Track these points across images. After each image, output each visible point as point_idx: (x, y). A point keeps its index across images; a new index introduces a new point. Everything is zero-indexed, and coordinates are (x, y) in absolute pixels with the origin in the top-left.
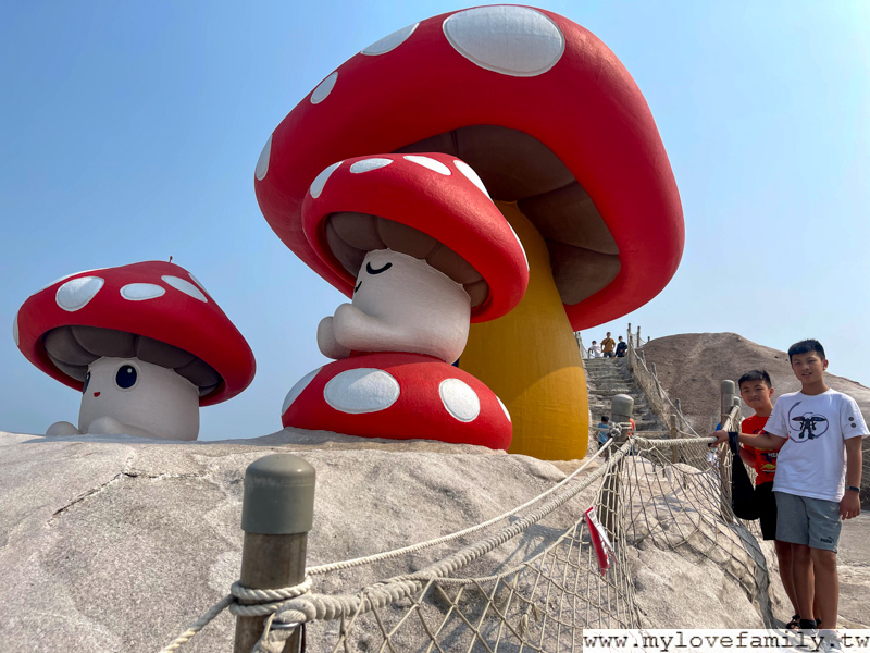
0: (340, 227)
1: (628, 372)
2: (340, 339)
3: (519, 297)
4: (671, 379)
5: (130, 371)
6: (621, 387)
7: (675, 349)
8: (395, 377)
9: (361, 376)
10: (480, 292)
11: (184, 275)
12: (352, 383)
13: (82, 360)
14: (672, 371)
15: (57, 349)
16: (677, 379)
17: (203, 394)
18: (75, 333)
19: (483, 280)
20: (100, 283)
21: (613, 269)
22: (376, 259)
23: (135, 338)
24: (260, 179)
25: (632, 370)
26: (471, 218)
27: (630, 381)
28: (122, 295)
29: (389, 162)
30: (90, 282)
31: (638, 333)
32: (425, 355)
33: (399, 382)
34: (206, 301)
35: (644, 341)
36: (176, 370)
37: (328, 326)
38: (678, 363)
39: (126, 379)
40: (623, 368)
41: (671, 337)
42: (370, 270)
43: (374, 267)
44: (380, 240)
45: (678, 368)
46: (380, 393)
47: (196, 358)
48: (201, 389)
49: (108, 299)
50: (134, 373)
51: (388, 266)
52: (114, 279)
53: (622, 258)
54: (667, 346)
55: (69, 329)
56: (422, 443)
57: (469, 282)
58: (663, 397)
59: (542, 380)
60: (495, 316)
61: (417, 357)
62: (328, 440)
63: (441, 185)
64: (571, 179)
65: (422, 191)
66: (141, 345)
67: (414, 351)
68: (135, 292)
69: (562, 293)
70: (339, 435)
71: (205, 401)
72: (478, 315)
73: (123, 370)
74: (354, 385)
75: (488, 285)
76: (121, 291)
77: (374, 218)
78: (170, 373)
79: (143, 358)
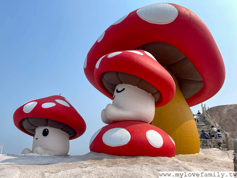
0: (107, 77)
1: (204, 119)
2: (108, 117)
3: (173, 97)
4: (219, 120)
5: (47, 130)
6: (202, 123)
7: (218, 111)
8: (128, 131)
9: (116, 131)
10: (158, 96)
11: (63, 99)
12: (113, 134)
13: (33, 128)
14: (219, 117)
15: (25, 124)
16: (221, 120)
17: (70, 136)
18: (29, 119)
19: (159, 91)
20: (36, 103)
21: (201, 86)
22: (119, 87)
23: (47, 120)
24: (85, 68)
25: (205, 118)
26: (152, 69)
27: (205, 121)
28: (42, 107)
29: (121, 52)
30: (33, 103)
31: (205, 106)
32: (140, 121)
33: (130, 133)
34: (69, 106)
35: (207, 109)
36: (61, 129)
37: (104, 112)
38: (220, 115)
39: (45, 133)
40: (202, 117)
41: (216, 107)
42: (118, 92)
43: (119, 90)
44: (120, 81)
45: (220, 116)
46: (123, 138)
47: (67, 125)
48: (70, 135)
49: (38, 108)
50: (48, 131)
51: (124, 89)
52: (40, 102)
53: (204, 81)
54: (215, 110)
55: (28, 118)
56: (142, 158)
57: (154, 92)
58: (217, 126)
59: (182, 126)
60: (164, 105)
61: (136, 122)
62: (104, 158)
63: (140, 58)
64: (184, 57)
65: (134, 61)
66: (49, 123)
67: (136, 120)
68: (46, 106)
69: (184, 95)
70: (109, 155)
71: (71, 138)
72: (158, 104)
73: (45, 130)
74: (113, 135)
75: (161, 93)
76: (42, 105)
77: (117, 73)
78: (59, 130)
79: (51, 126)
